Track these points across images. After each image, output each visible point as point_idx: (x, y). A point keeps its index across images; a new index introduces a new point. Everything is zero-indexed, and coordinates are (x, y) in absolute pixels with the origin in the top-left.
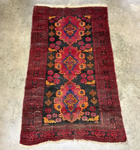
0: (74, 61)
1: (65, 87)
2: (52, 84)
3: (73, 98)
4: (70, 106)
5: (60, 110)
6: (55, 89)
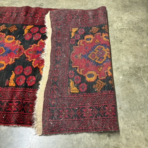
1: (17, 46)
2: (26, 31)
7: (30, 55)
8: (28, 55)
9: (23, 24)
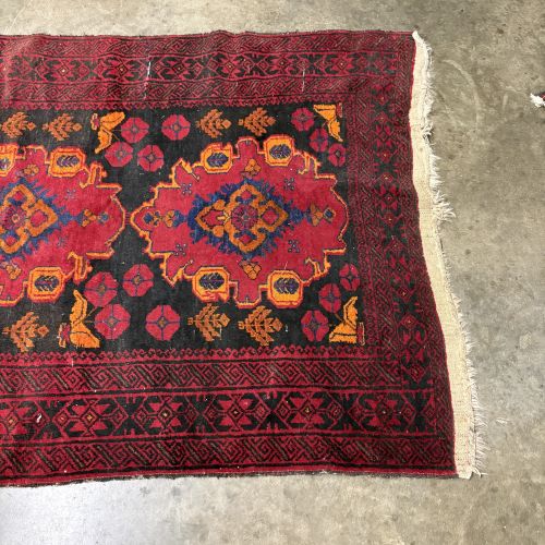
0: (17, 237)
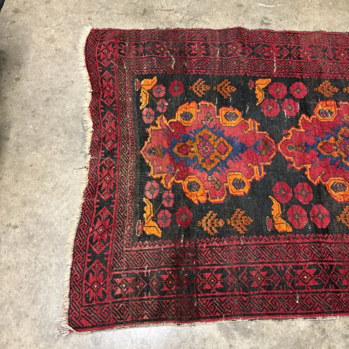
1: (253, 133)
2: (260, 96)
3: (216, 157)
4: (192, 147)
5: (178, 118)
6: (244, 103)
7: (292, 154)
8: (288, 154)
9: (246, 75)
